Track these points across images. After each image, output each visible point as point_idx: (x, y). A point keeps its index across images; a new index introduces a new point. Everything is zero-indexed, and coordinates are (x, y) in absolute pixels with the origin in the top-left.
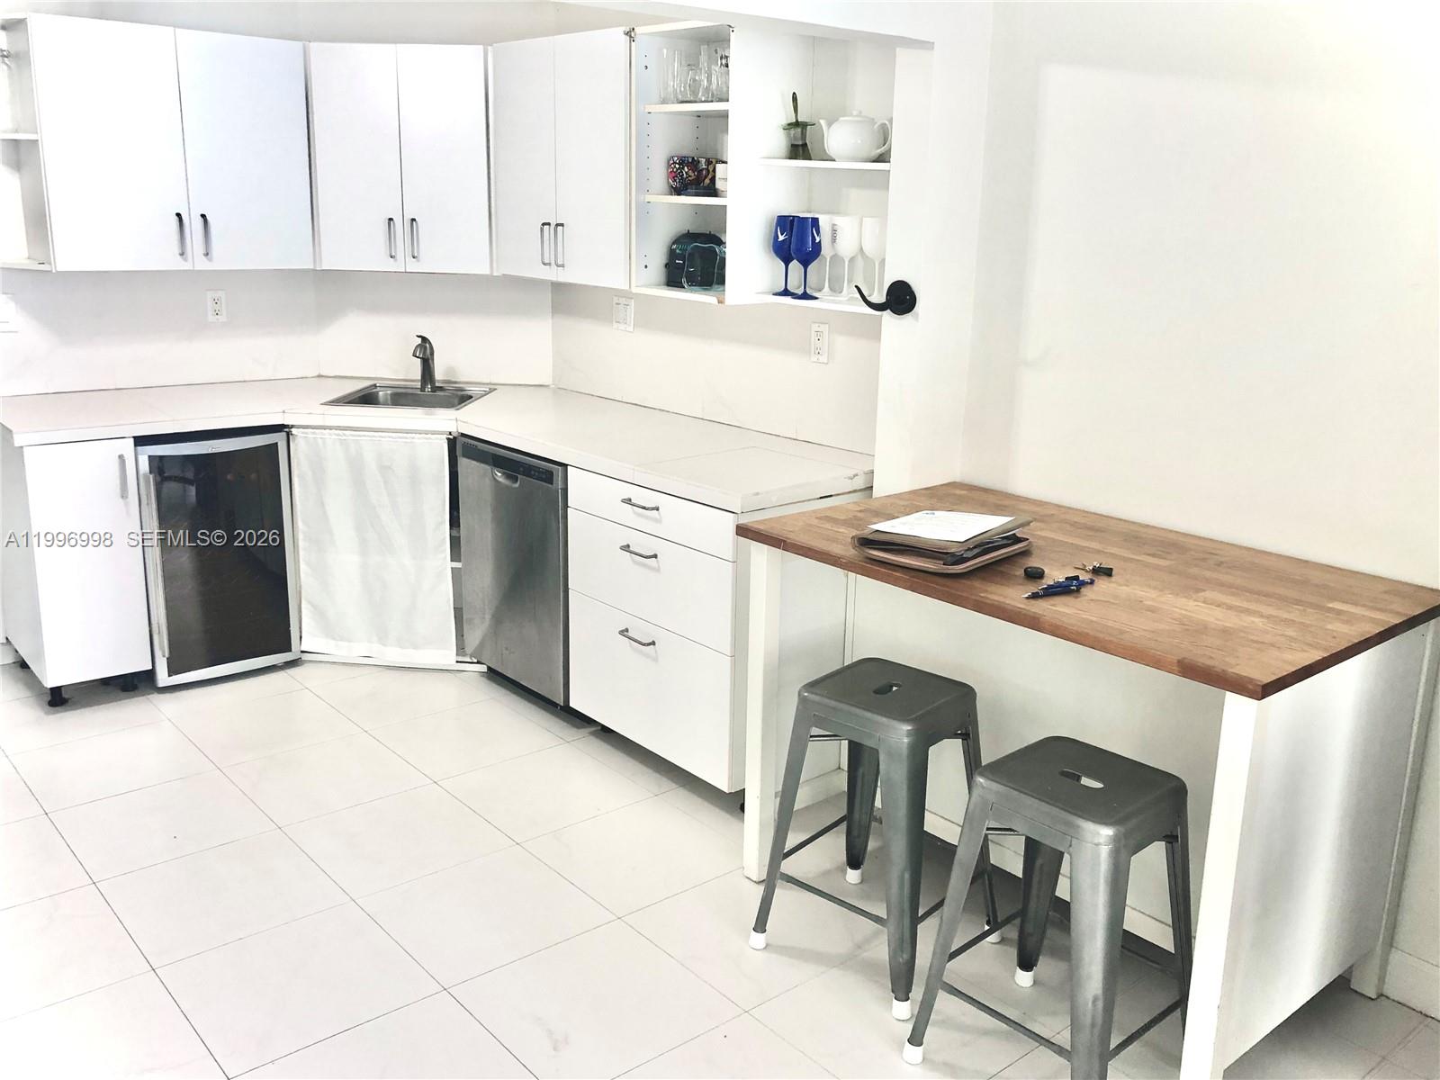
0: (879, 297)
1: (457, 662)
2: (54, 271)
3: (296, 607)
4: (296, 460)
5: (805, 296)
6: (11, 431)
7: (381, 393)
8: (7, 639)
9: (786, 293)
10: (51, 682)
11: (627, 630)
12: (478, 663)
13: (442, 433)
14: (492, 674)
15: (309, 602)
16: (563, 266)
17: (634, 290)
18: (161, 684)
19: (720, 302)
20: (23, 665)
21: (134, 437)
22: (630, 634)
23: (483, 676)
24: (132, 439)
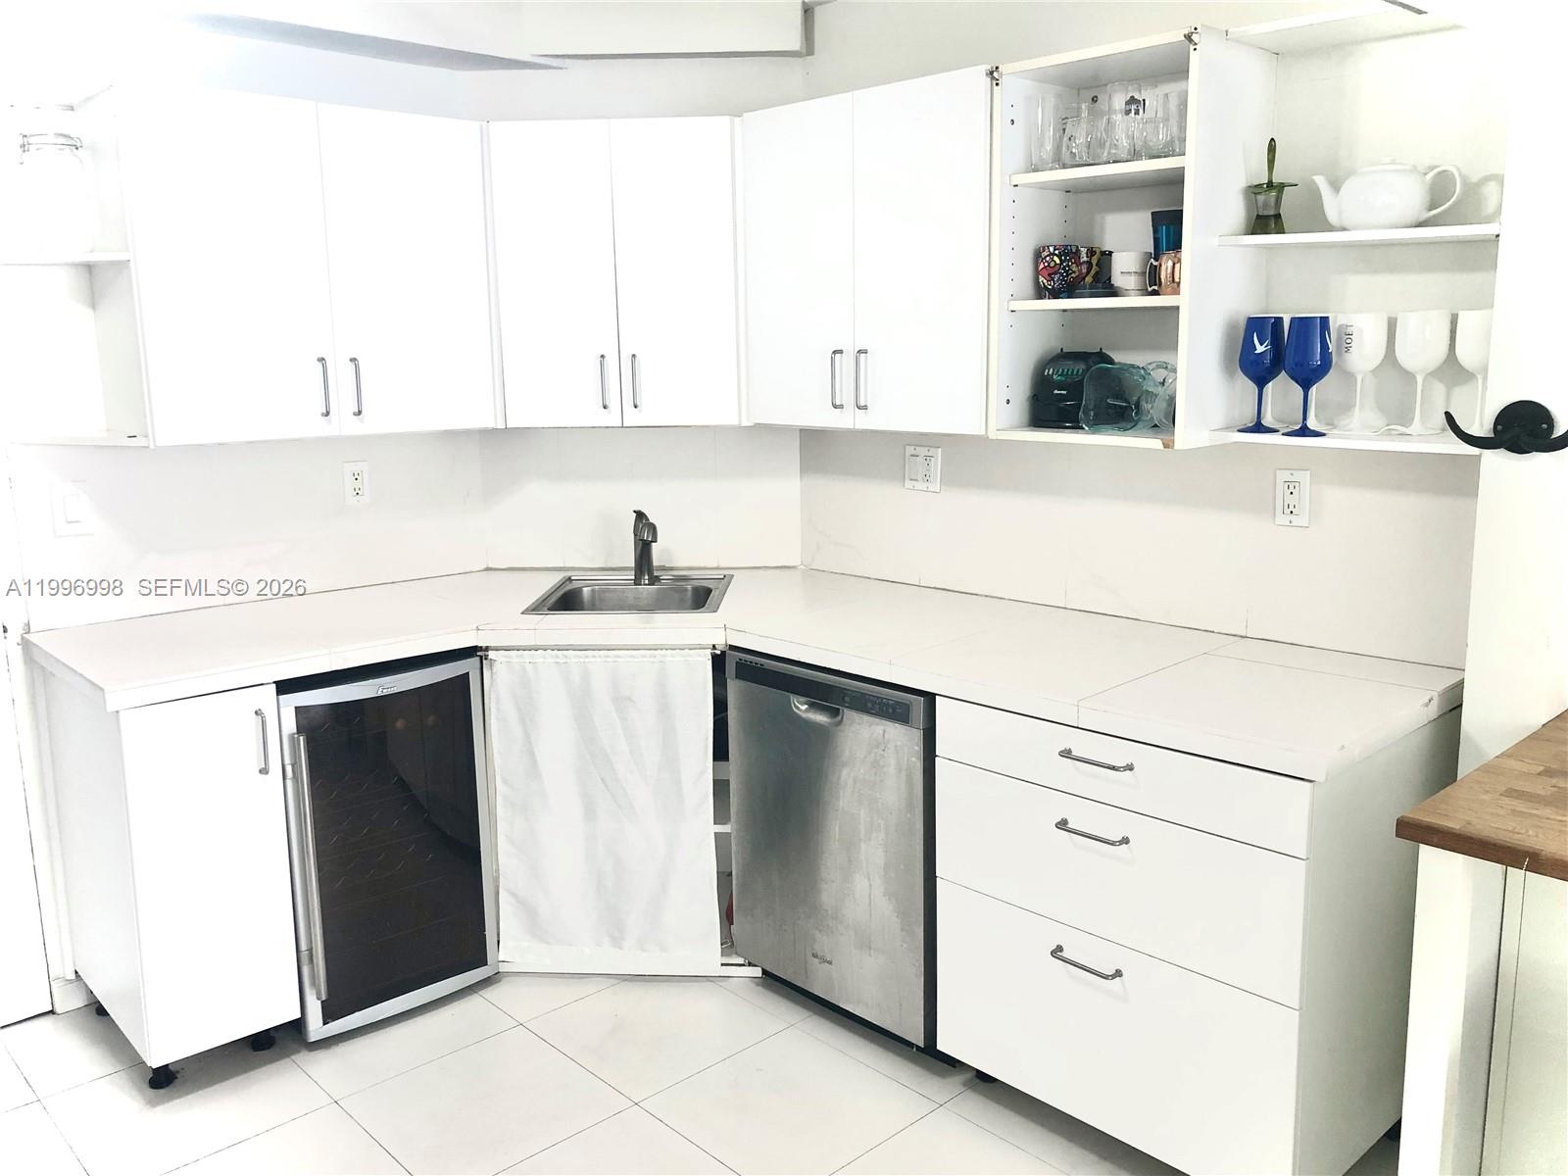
0: (1481, 427)
1: (722, 965)
2: (152, 447)
3: (493, 900)
4: (493, 696)
5: (1304, 431)
6: (102, 690)
7: (585, 589)
8: (76, 972)
9: (1258, 427)
10: (155, 1062)
11: (1060, 948)
12: (750, 964)
13: (703, 648)
14: (770, 981)
15: (514, 895)
16: (865, 408)
17: (992, 435)
18: (314, 1036)
19: (1166, 446)
20: (101, 1011)
21: (274, 682)
22: (1065, 954)
23: (758, 985)
24: (274, 685)
